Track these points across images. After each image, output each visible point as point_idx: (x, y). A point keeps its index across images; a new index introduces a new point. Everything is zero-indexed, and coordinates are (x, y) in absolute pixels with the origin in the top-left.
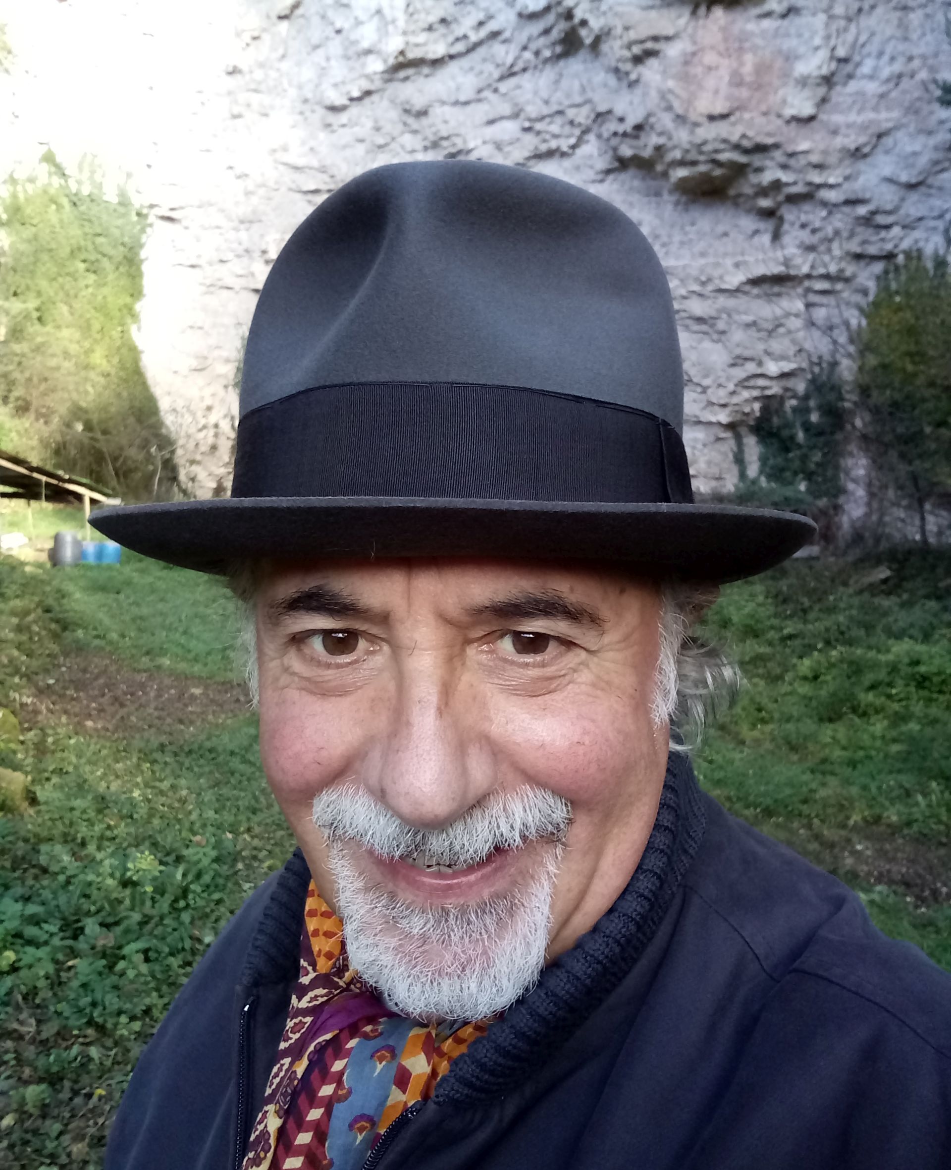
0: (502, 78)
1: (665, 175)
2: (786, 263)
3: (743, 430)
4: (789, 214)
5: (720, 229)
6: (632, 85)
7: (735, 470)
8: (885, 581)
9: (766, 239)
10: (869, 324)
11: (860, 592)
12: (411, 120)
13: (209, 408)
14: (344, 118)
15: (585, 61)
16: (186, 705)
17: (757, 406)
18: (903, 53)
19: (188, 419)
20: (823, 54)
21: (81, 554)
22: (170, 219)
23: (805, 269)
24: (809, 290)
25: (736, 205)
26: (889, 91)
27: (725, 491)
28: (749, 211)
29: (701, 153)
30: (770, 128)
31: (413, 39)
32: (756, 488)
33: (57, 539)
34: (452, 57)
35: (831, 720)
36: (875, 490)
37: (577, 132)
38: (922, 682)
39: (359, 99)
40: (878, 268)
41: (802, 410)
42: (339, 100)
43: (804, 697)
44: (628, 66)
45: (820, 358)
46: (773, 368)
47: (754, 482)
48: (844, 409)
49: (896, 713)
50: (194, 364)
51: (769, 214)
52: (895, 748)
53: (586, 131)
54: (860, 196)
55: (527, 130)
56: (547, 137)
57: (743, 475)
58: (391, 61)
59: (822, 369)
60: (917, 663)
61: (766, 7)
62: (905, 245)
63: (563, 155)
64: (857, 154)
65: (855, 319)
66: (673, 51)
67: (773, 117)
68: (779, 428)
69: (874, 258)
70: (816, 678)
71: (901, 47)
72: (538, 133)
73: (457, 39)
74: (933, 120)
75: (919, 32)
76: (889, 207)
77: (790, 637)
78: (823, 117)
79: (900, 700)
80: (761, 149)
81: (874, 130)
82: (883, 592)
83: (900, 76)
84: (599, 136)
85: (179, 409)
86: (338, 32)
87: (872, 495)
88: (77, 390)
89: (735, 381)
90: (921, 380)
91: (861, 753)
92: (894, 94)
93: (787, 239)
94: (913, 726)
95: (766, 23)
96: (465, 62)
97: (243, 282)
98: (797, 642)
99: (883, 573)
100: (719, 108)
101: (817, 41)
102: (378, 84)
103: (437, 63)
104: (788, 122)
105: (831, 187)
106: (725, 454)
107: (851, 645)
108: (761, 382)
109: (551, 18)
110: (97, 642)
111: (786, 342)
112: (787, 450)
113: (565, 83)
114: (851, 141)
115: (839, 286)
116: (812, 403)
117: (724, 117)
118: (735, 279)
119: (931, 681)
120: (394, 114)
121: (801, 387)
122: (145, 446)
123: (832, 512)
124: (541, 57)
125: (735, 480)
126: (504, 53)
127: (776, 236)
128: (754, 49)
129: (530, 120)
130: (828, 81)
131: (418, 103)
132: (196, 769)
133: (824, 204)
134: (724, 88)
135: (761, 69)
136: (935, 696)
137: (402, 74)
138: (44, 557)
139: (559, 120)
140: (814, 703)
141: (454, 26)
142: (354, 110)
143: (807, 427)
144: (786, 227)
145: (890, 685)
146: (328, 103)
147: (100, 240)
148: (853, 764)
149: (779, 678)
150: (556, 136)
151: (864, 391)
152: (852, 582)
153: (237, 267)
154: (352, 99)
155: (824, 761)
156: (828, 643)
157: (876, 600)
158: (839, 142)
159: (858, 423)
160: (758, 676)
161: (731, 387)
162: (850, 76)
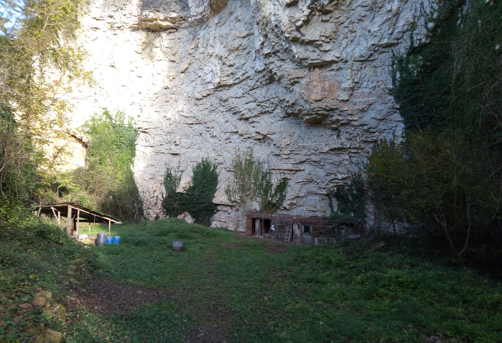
0: (250, 90)
1: (302, 118)
2: (342, 144)
3: (331, 196)
4: (342, 129)
5: (320, 134)
6: (291, 91)
7: (330, 209)
8: (383, 247)
9: (335, 137)
10: (370, 162)
11: (375, 251)
12: (222, 103)
13: (155, 191)
14: (201, 102)
15: (276, 85)
16: (135, 298)
17: (335, 188)
18: (376, 80)
19: (148, 194)
20: (350, 81)
21: (106, 241)
22: (145, 132)
23: (348, 146)
24: (350, 152)
25: (325, 127)
26: (372, 91)
27: (327, 216)
28: (329, 129)
29: (313, 111)
30: (335, 104)
31: (223, 79)
32: (337, 215)
33: (98, 236)
34: (235, 84)
35: (369, 299)
36: (377, 216)
37: (274, 106)
38: (401, 284)
39: (206, 96)
40: (372, 145)
41: (350, 190)
42: (199, 96)
43: (359, 290)
44: (289, 86)
45: (355, 173)
46: (340, 176)
47: (336, 213)
48: (364, 190)
49: (392, 296)
50: (150, 176)
51: (335, 129)
52: (394, 310)
53: (277, 105)
54: (365, 123)
55: (259, 105)
56: (265, 107)
57: (332, 211)
58: (216, 85)
59: (356, 177)
60: (398, 277)
61: (332, 68)
62: (380, 138)
63: (270, 112)
64: (363, 111)
65: (366, 161)
66: (303, 81)
67: (335, 100)
68: (343, 196)
69: (370, 142)
70: (363, 283)
71: (375, 78)
72: (262, 106)
73: (237, 79)
74: (387, 99)
75: (380, 74)
76: (374, 126)
77: (353, 267)
78: (351, 100)
79: (393, 291)
80: (332, 110)
81: (368, 103)
82: (383, 251)
83: (375, 87)
84: (281, 107)
85: (145, 191)
86: (200, 77)
87: (376, 218)
88: (111, 186)
89: (328, 181)
90: (390, 180)
91: (382, 312)
92: (373, 92)
93: (342, 137)
94: (399, 301)
95: (332, 73)
96: (239, 86)
97: (168, 151)
98: (355, 269)
99: (382, 244)
100: (318, 98)
101: (348, 77)
102: (212, 92)
103: (230, 86)
104: (340, 101)
105: (355, 120)
106: (326, 204)
107: (374, 271)
108: (336, 181)
109: (265, 73)
110: (106, 274)
111: (344, 168)
112: (347, 203)
113: (270, 92)
114: (361, 107)
115: (360, 151)
116: (353, 188)
117: (320, 100)
118: (326, 149)
119: (404, 284)
120: (217, 101)
121: (349, 183)
122: (133, 203)
123: (363, 223)
124: (262, 84)
125: (330, 212)
126: (251, 83)
127: (338, 136)
128: (329, 80)
129: (259, 102)
130: (352, 89)
131: (225, 97)
132: (133, 326)
133: (353, 126)
134: (319, 92)
135: (331, 86)
136: (406, 289)
137: (219, 89)
138: (93, 242)
139: (268, 102)
140: (363, 293)
141: (235, 75)
142: (204, 100)
143: (352, 195)
144: (341, 133)
145: (389, 285)
146: (196, 98)
147: (121, 138)
148: (379, 317)
149: (350, 283)
150: (268, 107)
151: (370, 184)
152: (372, 247)
153: (166, 147)
154: (204, 97)
155: (369, 315)
156: (366, 270)
157: (381, 254)
158: (357, 107)
159: (369, 194)
160: (342, 282)
161: (327, 182)
162: (359, 88)
